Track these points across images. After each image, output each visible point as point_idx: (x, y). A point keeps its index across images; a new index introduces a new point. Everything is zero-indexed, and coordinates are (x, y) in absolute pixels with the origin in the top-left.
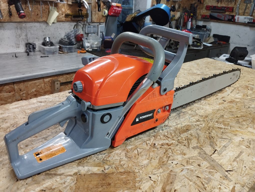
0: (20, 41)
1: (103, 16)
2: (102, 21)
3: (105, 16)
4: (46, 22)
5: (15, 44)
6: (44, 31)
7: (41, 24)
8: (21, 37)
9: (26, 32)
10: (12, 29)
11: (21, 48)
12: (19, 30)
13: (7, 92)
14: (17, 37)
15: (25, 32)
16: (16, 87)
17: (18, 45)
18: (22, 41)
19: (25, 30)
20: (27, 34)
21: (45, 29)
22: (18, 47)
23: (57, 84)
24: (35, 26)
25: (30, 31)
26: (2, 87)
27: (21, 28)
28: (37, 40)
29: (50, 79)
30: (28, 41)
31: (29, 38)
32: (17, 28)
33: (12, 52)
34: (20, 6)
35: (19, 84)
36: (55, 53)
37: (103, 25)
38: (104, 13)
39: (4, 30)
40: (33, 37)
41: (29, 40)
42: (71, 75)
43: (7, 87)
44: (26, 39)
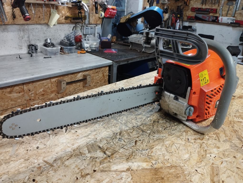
0: (23, 43)
1: (100, 18)
2: (98, 23)
3: (102, 18)
4: (47, 24)
5: (18, 45)
6: (46, 32)
7: (42, 26)
8: (23, 38)
9: (29, 34)
10: (15, 31)
11: (24, 49)
12: (22, 32)
13: (16, 93)
14: (20, 39)
15: (28, 34)
16: (25, 87)
17: (21, 46)
18: (24, 43)
19: (28, 32)
20: (29, 36)
21: (46, 31)
22: (21, 49)
23: (64, 83)
24: (37, 29)
25: (32, 33)
26: (12, 88)
27: (24, 31)
28: (39, 41)
29: (56, 79)
30: (30, 42)
31: (31, 40)
32: (20, 30)
33: (15, 53)
34: (25, 9)
35: (28, 85)
36: (57, 54)
37: (100, 26)
38: (100, 15)
39: (7, 32)
40: (35, 39)
41: (31, 42)
42: (76, 74)
43: (17, 88)
44: (28, 40)
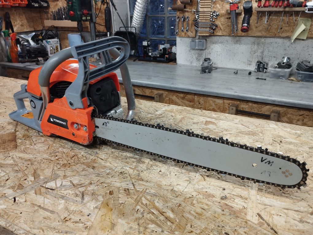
0: (254, 59)
5: (248, 60)
6: (288, 49)
7: (285, 41)
8: (256, 53)
9: (264, 48)
10: (248, 44)
11: (253, 65)
12: (256, 46)
13: (188, 101)
14: (252, 53)
15: (262, 48)
16: (196, 98)
17: (250, 62)
18: (255, 59)
19: (263, 46)
20: (263, 51)
21: (289, 47)
22: (250, 65)
23: (232, 109)
24: (276, 43)
25: (268, 47)
26: (185, 95)
27: (258, 44)
28: (275, 59)
29: (230, 101)
30: (262, 59)
31: (265, 56)
32: (254, 43)
33: (241, 68)
35: (199, 97)
39: (240, 45)
40: (270, 56)
41: (264, 59)
43: (189, 97)
44: (261, 56)
